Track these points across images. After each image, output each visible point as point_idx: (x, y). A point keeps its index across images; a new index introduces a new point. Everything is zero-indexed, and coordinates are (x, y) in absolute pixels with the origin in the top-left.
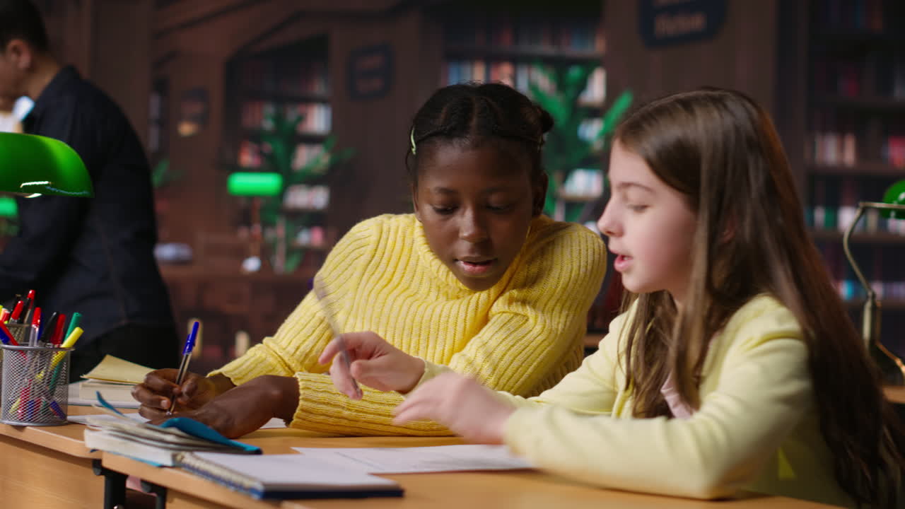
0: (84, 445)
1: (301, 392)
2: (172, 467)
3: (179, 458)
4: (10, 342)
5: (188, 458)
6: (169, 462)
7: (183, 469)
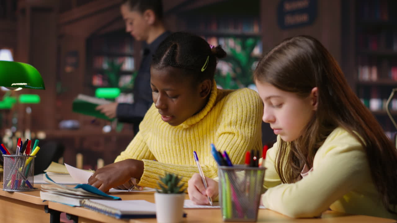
0: (40, 199)
1: (145, 167)
2: (80, 207)
3: (83, 202)
4: (7, 153)
5: (87, 202)
6: (79, 205)
7: (85, 207)
